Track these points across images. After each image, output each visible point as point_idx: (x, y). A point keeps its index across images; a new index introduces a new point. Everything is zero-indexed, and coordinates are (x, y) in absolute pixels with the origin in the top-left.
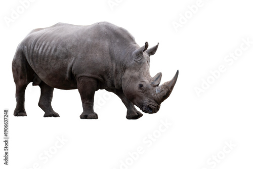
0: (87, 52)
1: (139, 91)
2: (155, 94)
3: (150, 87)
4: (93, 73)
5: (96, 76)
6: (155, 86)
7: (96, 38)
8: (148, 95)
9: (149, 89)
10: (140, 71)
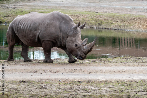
0: (47, 27)
1: (75, 48)
2: (84, 50)
3: (81, 46)
4: (50, 39)
5: (52, 40)
6: (84, 45)
7: (52, 20)
8: (80, 50)
9: (81, 47)
10: (76, 37)
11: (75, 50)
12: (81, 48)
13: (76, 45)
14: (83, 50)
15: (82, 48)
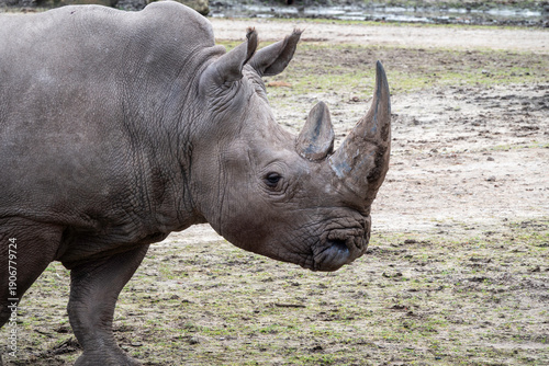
11: (276, 219)
12: (313, 182)
13: (272, 180)
14: (328, 189)
15: (317, 181)
